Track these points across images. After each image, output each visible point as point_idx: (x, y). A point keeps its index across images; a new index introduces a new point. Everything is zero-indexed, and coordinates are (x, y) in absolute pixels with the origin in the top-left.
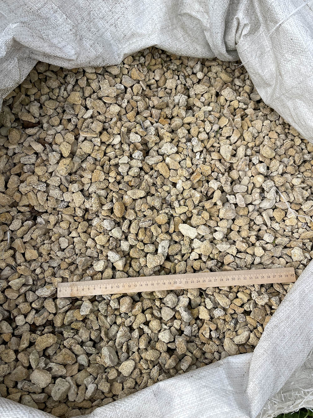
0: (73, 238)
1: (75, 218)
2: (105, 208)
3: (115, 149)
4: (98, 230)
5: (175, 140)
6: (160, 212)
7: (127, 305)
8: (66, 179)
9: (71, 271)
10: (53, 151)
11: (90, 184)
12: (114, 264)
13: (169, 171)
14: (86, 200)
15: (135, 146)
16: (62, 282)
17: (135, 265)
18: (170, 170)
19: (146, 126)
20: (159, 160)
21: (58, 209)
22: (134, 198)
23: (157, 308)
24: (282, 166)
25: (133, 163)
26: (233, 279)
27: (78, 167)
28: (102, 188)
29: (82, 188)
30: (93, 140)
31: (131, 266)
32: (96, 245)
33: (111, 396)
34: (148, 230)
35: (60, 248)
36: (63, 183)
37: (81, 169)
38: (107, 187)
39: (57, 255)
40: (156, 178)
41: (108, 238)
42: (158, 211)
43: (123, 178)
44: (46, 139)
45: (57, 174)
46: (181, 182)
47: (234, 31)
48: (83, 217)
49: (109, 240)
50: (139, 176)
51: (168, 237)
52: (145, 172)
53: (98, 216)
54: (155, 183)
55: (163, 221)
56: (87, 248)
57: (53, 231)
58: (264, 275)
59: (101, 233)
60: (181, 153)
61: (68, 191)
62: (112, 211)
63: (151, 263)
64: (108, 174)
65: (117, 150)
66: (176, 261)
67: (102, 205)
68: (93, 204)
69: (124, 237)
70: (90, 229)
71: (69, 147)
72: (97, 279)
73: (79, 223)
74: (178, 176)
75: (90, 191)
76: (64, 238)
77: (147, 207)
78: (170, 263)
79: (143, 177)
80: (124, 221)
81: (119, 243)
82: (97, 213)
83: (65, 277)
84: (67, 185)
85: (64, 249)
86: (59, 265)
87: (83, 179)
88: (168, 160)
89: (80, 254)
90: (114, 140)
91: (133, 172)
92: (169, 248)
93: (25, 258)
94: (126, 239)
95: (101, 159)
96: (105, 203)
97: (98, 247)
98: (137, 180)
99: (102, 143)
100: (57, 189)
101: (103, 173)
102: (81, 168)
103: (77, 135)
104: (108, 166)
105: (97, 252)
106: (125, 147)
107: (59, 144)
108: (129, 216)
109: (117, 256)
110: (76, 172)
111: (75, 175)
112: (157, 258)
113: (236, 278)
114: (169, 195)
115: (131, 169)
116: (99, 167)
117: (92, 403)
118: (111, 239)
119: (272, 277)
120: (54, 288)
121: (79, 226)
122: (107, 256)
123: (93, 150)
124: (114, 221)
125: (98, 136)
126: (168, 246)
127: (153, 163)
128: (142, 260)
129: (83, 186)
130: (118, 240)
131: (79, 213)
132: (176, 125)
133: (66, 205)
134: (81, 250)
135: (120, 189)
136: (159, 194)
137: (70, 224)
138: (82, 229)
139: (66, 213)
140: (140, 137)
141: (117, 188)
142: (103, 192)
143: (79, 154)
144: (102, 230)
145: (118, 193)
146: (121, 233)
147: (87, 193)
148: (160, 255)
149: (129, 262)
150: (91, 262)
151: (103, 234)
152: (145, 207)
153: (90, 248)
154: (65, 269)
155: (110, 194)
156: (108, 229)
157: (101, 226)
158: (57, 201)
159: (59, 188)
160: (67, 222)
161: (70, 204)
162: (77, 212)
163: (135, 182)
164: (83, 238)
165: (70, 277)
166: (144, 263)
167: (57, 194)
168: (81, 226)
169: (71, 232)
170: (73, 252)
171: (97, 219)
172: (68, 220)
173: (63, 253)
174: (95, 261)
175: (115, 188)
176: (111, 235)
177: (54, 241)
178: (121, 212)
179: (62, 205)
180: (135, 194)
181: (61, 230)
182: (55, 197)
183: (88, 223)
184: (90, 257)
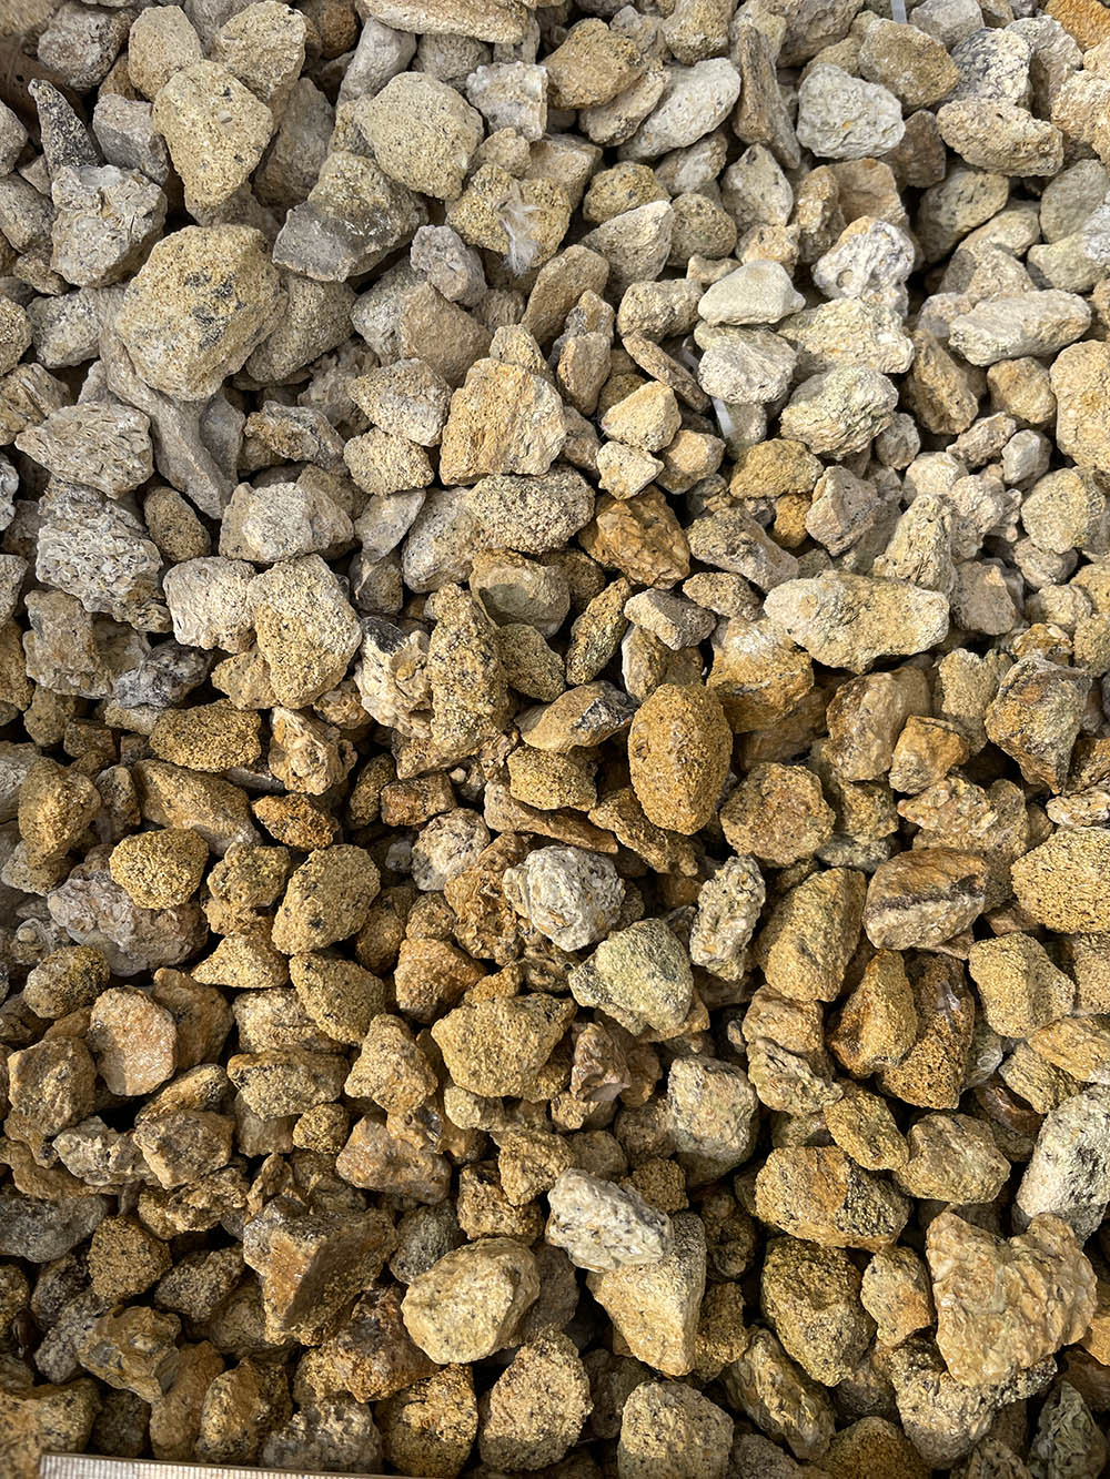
0: (231, 994)
1: (260, 808)
2: (551, 733)
3: (678, 190)
4: (468, 937)
6: (1058, 811)
8: (205, 440)
9: (185, 1319)
10: (104, 155)
11: (418, 500)
12: (604, 1294)
14: (371, 647)
15: (843, 191)
17: (815, 1330)
20: (1062, 324)
21: (111, 715)
22: (832, 658)
25: (830, 329)
27: (325, 338)
28: (530, 542)
29: (344, 532)
30: (479, 80)
31: (756, 1318)
32: (438, 1098)
34: (937, 977)
35: (100, 1082)
36: (174, 471)
37: (346, 355)
39: (59, 1166)
40: (1026, 486)
41: (555, 1031)
42: (1039, 799)
43: (729, 463)
44: (44, 40)
45: (122, 379)
48: (336, 803)
49: (562, 1053)
52: (924, 432)
53: (470, 802)
54: (1011, 534)
55: (1105, 905)
56: (354, 1111)
57: (47, 919)
59: (490, 967)
61: (212, 550)
62: (608, 764)
63: (990, 1340)
64: (599, 411)
65: (688, 202)
67: (520, 705)
68: (439, 692)
69: (700, 1023)
73: (298, 856)
75: (420, 563)
76: (136, 1001)
77: (952, 751)
79: (902, 473)
80: (706, 875)
81: (656, 1073)
82: (461, 775)
83: (116, 1384)
84: (205, 489)
85: (141, 1102)
86: (82, 1248)
87: (353, 451)
89: (287, 1161)
90: (675, 99)
91: (832, 403)
94: (726, 1055)
95: (544, 256)
96: (554, 684)
97: (460, 1110)
98: (862, 494)
99: (567, 122)
100: (102, 522)
101: (551, 399)
102: (349, 347)
104: (599, 340)
105: (447, 1156)
106: (760, 181)
108: (763, 827)
110: (301, 379)
111: (292, 411)
112: (1037, 1283)
115: (811, 385)
116: (516, 342)
118: (587, 1037)
121: (293, 896)
122: (539, 1206)
123: (476, 163)
124: (625, 860)
125: (530, 49)
127: (1009, 340)
129: (354, 517)
130: (647, 1054)
131: (304, 764)
133: (189, 684)
134: (290, 1122)
135: (697, 566)
136: (1055, 632)
137: (208, 869)
138: (315, 924)
139: (181, 758)
140: (895, 108)
141: (669, 554)
142: (532, 582)
143: (340, 197)
144: (508, 938)
145: (674, 604)
146: (683, 990)
147: (385, 587)
148: (1053, 1241)
149: (736, 1268)
150: (380, 1257)
151: (507, 980)
152: (934, 752)
153: (382, 1116)
154: (129, 1302)
155: (603, 609)
156: (566, 943)
157: (492, 903)
158: (108, 633)
159: (131, 521)
160: (185, 848)
161: (221, 677)
162: (282, 755)
163: (840, 502)
164: (312, 1012)
165: (167, 1391)
166: (911, 1321)
167: (107, 567)
168: (309, 890)
169: (213, 941)
170: (214, 1151)
171: (460, 825)
172: (190, 822)
173: (114, 1150)
174: (415, 1244)
175: (656, 547)
176: (585, 998)
177: (49, 1022)
178: (703, 788)
179: (146, 679)
180: (849, 614)
181: (122, 911)
182: (89, 590)
183: (380, 865)
184: (373, 1198)
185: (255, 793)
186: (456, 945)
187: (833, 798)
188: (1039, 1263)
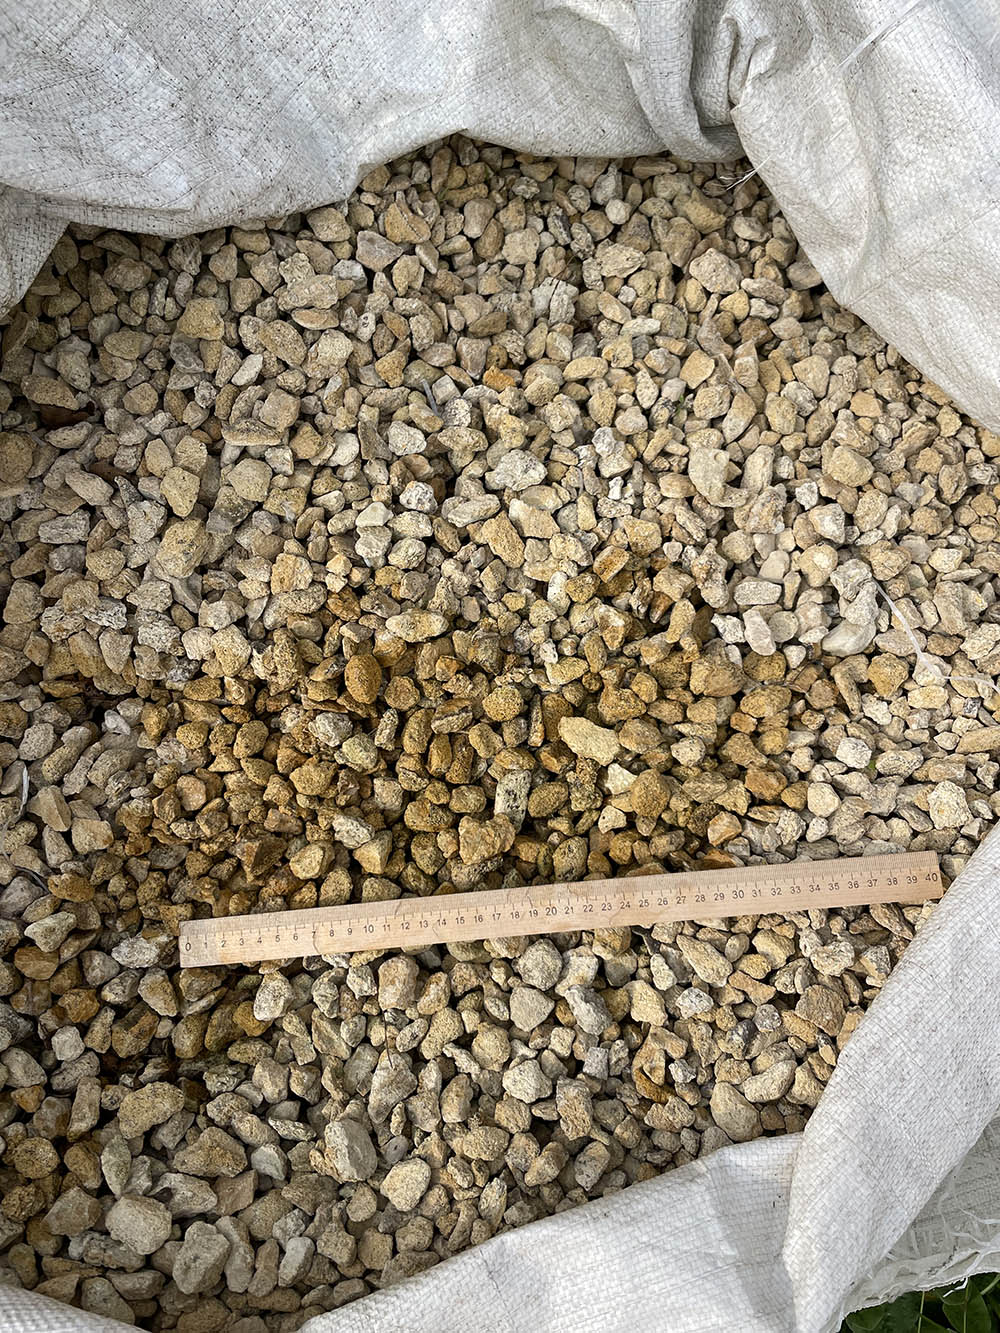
0: (222, 774)
1: (224, 711)
2: (319, 676)
3: (344, 481)
4: (300, 746)
5: (540, 440)
6: (498, 681)
7: (399, 986)
8: (189, 588)
9: (220, 880)
10: (143, 498)
11: (266, 599)
12: (357, 855)
13: (521, 546)
14: (255, 653)
15: (408, 466)
16: (194, 917)
17: (423, 856)
18: (524, 539)
19: (441, 397)
20: (487, 510)
21: (168, 685)
22: (410, 639)
23: (495, 991)
24: (896, 511)
25: (404, 523)
26: (738, 894)
27: (227, 547)
28: (304, 611)
29: (241, 615)
30: (269, 454)
31: (409, 858)
32: (294, 798)
33: (360, 1275)
34: (460, 741)
35: (182, 808)
36: (180, 599)
37: (236, 551)
38: (324, 607)
39: (173, 834)
40: (481, 569)
41: (331, 773)
42: (490, 679)
43: (373, 575)
44: (116, 460)
45: (159, 573)
46: (564, 579)
47: (722, 64)
48: (250, 707)
49: (335, 779)
50: (424, 567)
51: (526, 762)
52: (443, 551)
53: (296, 700)
54: (479, 585)
55: (508, 711)
56: (267, 806)
57: (156, 756)
58: (837, 878)
59: (309, 756)
60: (560, 483)
61: (196, 625)
62: (339, 684)
63: (475, 850)
64: (325, 563)
65: (347, 486)
66: (554, 838)
67: (308, 667)
68: (279, 667)
69: (383, 765)
70: (272, 747)
71: (192, 485)
72: (303, 905)
73: (239, 726)
74: (551, 559)
75: (269, 621)
76: (191, 779)
77: (454, 666)
78: (536, 846)
79: (440, 567)
80: (380, 716)
81: (370, 784)
82: (293, 692)
83: (201, 901)
84: (191, 605)
85: (196, 812)
86: (182, 863)
87: (242, 585)
88: (517, 508)
89: (247, 825)
90: (338, 452)
91: (402, 553)
92: (529, 795)
93: (72, 847)
94: (391, 773)
95: (298, 516)
96: (319, 659)
97: (302, 801)
98: (420, 579)
99: (299, 463)
100: (160, 623)
101: (306, 565)
102: (234, 547)
103: (215, 441)
104: (321, 540)
105: (300, 818)
106: (376, 472)
107: (158, 474)
108: (397, 697)
109: (361, 829)
110: (220, 561)
111: (218, 573)
112: (492, 833)
113: (748, 891)
114: (525, 623)
115: (397, 545)
116: (291, 545)
117: (302, 1296)
118: (342, 774)
119: (864, 886)
120: (169, 936)
121: (239, 739)
122: (331, 830)
123: (269, 491)
124: (351, 715)
125: (285, 440)
126: (525, 791)
127: (467, 519)
128: (443, 839)
129: (244, 608)
130: (364, 778)
131: (237, 695)
132: (540, 388)
133: (194, 672)
134: (247, 813)
135: (363, 613)
136: (491, 620)
137: (209, 733)
138: (247, 747)
139: (195, 697)
140: (421, 436)
141: (353, 611)
142: (307, 625)
143: (226, 504)
144: (313, 745)
145: (357, 627)
146: (373, 755)
147: (258, 630)
148: (500, 821)
149: (402, 844)
150: (281, 851)
151: (315, 758)
152: (448, 667)
153: (276, 807)
154: (201, 876)
155: (334, 629)
156: (331, 744)
157: (307, 735)
158: (164, 658)
159: (168, 619)
160: (200, 728)
161: (205, 668)
162: (230, 693)
163: (410, 586)
164: (251, 777)
165: (217, 900)
166: (452, 849)
167: (163, 638)
168: (244, 736)
169: (214, 758)
170: (223, 823)
171: (294, 709)
172: (202, 718)
173: (191, 826)
174: (293, 848)
175: (349, 609)
176: (340, 761)
177: (162, 790)
178: (370, 688)
179: (179, 672)
180: (413, 625)
181: (182, 751)
182: (158, 646)
183: (268, 726)
184: (278, 834)
185: (222, 706)
186: (296, 750)
187: (418, 685)
188: (493, 827)
